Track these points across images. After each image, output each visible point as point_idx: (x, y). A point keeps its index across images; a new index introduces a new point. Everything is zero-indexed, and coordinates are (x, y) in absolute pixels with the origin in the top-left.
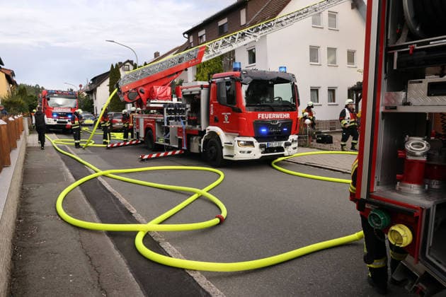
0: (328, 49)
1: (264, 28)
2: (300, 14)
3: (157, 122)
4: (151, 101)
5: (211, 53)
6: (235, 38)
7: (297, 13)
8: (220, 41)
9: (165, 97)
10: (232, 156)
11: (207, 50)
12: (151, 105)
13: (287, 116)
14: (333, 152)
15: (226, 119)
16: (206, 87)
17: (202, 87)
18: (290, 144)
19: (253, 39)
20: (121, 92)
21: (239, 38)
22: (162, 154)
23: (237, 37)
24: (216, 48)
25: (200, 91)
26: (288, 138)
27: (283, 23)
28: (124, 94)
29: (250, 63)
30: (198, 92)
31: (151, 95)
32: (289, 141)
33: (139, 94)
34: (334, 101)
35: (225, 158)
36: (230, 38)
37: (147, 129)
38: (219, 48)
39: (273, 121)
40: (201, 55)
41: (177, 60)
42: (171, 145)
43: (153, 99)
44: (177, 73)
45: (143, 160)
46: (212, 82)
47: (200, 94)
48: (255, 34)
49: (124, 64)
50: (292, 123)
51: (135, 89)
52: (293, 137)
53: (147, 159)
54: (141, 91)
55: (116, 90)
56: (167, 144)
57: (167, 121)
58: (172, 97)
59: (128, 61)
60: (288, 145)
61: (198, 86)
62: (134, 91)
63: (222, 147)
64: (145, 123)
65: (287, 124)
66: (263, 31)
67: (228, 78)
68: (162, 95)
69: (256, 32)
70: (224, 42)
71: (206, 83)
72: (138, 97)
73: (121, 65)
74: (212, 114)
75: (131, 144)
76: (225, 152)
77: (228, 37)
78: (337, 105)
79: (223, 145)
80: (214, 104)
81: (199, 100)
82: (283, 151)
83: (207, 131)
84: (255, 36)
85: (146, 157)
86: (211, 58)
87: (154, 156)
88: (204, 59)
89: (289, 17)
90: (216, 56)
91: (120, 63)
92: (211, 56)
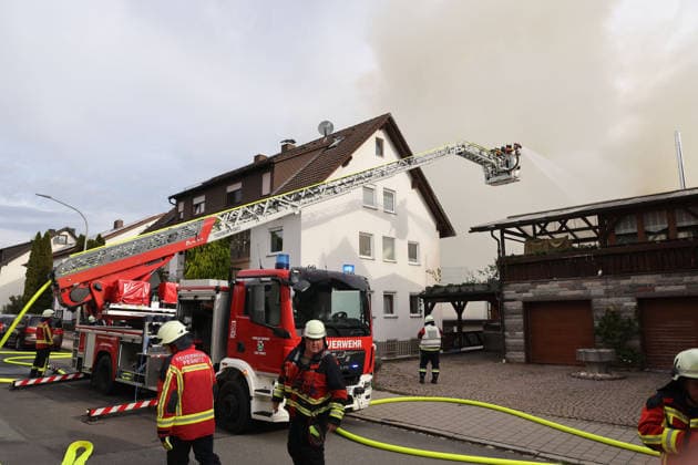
0: (384, 238)
1: (308, 195)
2: (361, 178)
3: (122, 343)
4: (112, 306)
5: (223, 228)
6: (263, 208)
7: (356, 177)
8: (239, 210)
9: (138, 300)
10: (270, 415)
11: (217, 224)
12: (110, 313)
13: (358, 343)
14: (416, 398)
15: (260, 347)
16: (224, 289)
17: (218, 289)
18: (363, 391)
19: (290, 210)
20: (56, 286)
21: (270, 207)
22: (131, 406)
23: (266, 206)
24: (233, 220)
25: (214, 297)
26: (359, 380)
27: (337, 189)
28: (63, 290)
29: (273, 251)
30: (209, 298)
31: (113, 294)
32: (361, 385)
33: (91, 292)
34: (392, 312)
35: (253, 416)
36: (256, 208)
37: (100, 355)
38: (237, 221)
39: (337, 353)
40: (207, 231)
41: (165, 237)
42: (146, 387)
43: (115, 302)
44: (164, 258)
45: (90, 418)
46: (238, 283)
47: (212, 301)
48: (294, 203)
49: (59, 233)
50: (364, 354)
51: (84, 283)
52: (365, 378)
53: (100, 417)
54: (96, 288)
55: (50, 282)
56: (138, 385)
57: (149, 346)
58: (151, 300)
59: (67, 229)
60: (358, 392)
61: (211, 288)
62: (82, 286)
63: (251, 398)
64: (98, 340)
65: (358, 356)
66: (307, 200)
67: (269, 279)
68: (131, 297)
69: (295, 200)
70: (245, 213)
71: (225, 284)
72: (89, 298)
73: (51, 233)
74: (232, 336)
75: (64, 380)
76: (255, 406)
77: (253, 206)
78: (396, 317)
79: (252, 393)
80: (238, 320)
81: (211, 311)
82: (352, 402)
83: (222, 367)
84: (293, 206)
85: (99, 412)
86: (223, 237)
87: (115, 409)
88: (212, 238)
89: (345, 181)
90: (231, 233)
91: (51, 230)
92: (224, 233)
